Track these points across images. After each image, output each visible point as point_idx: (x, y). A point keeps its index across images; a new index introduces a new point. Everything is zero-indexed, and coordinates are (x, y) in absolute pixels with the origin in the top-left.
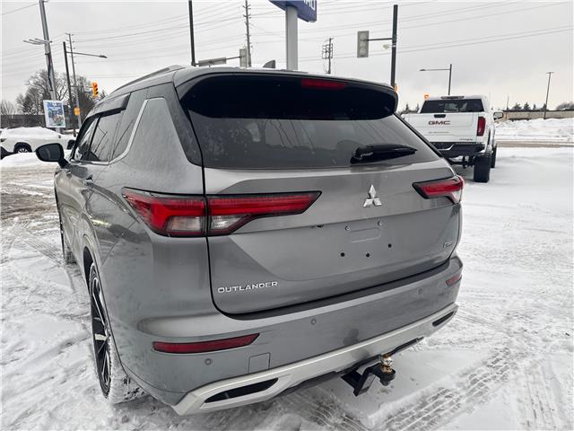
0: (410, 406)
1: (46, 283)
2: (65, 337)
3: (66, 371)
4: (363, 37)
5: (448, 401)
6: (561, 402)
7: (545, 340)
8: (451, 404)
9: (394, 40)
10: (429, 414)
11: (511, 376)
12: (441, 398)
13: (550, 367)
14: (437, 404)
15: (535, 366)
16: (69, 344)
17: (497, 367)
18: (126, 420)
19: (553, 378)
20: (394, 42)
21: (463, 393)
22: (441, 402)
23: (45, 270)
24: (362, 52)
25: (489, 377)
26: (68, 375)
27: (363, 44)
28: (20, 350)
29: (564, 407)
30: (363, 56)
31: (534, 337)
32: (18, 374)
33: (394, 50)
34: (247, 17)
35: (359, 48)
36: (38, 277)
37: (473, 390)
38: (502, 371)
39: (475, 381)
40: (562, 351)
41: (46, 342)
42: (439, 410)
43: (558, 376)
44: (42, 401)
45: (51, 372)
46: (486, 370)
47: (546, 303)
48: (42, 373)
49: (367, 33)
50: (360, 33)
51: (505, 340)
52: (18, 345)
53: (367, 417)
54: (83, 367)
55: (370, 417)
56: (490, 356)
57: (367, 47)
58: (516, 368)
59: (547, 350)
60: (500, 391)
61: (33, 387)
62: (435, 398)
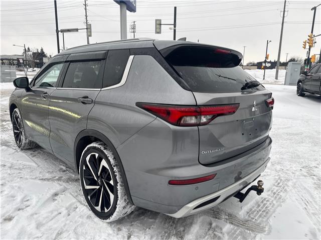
0: (253, 207)
1: (16, 162)
2: (53, 191)
3: (67, 209)
4: (158, 22)
5: (268, 203)
6: (314, 198)
7: (293, 173)
8: (270, 204)
9: (175, 25)
10: (264, 209)
11: (288, 190)
12: (265, 202)
13: (301, 184)
14: (265, 205)
15: (295, 184)
16: (56, 195)
17: (280, 186)
18: (119, 230)
19: (305, 189)
20: (175, 26)
21: (273, 199)
22: (266, 204)
23: (10, 154)
24: (158, 30)
25: (279, 191)
26: (69, 211)
27: (158, 26)
28: (27, 201)
29: (316, 200)
30: (158, 33)
31: (288, 172)
32: (36, 214)
33: (175, 31)
34: (85, 5)
35: (156, 28)
36: (9, 159)
37: (276, 197)
38: (283, 188)
39: (274, 193)
40: (302, 177)
41: (43, 195)
42: (266, 207)
43: (307, 188)
44: (64, 226)
45: (57, 210)
46: (277, 188)
47: (284, 157)
48: (52, 212)
49: (160, 20)
50: (156, 20)
51: (277, 174)
52: (24, 198)
53: (238, 214)
54: (74, 206)
55: (240, 213)
56: (275, 181)
57: (160, 28)
58: (288, 186)
59: (296, 177)
60: (288, 196)
61: (52, 219)
62: (262, 202)
